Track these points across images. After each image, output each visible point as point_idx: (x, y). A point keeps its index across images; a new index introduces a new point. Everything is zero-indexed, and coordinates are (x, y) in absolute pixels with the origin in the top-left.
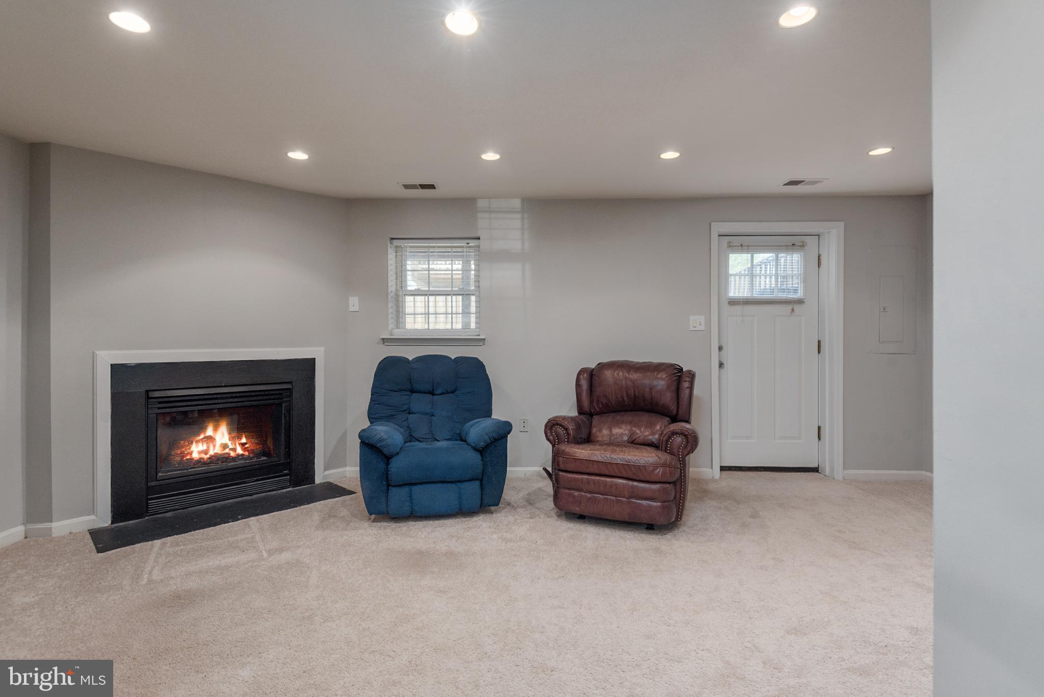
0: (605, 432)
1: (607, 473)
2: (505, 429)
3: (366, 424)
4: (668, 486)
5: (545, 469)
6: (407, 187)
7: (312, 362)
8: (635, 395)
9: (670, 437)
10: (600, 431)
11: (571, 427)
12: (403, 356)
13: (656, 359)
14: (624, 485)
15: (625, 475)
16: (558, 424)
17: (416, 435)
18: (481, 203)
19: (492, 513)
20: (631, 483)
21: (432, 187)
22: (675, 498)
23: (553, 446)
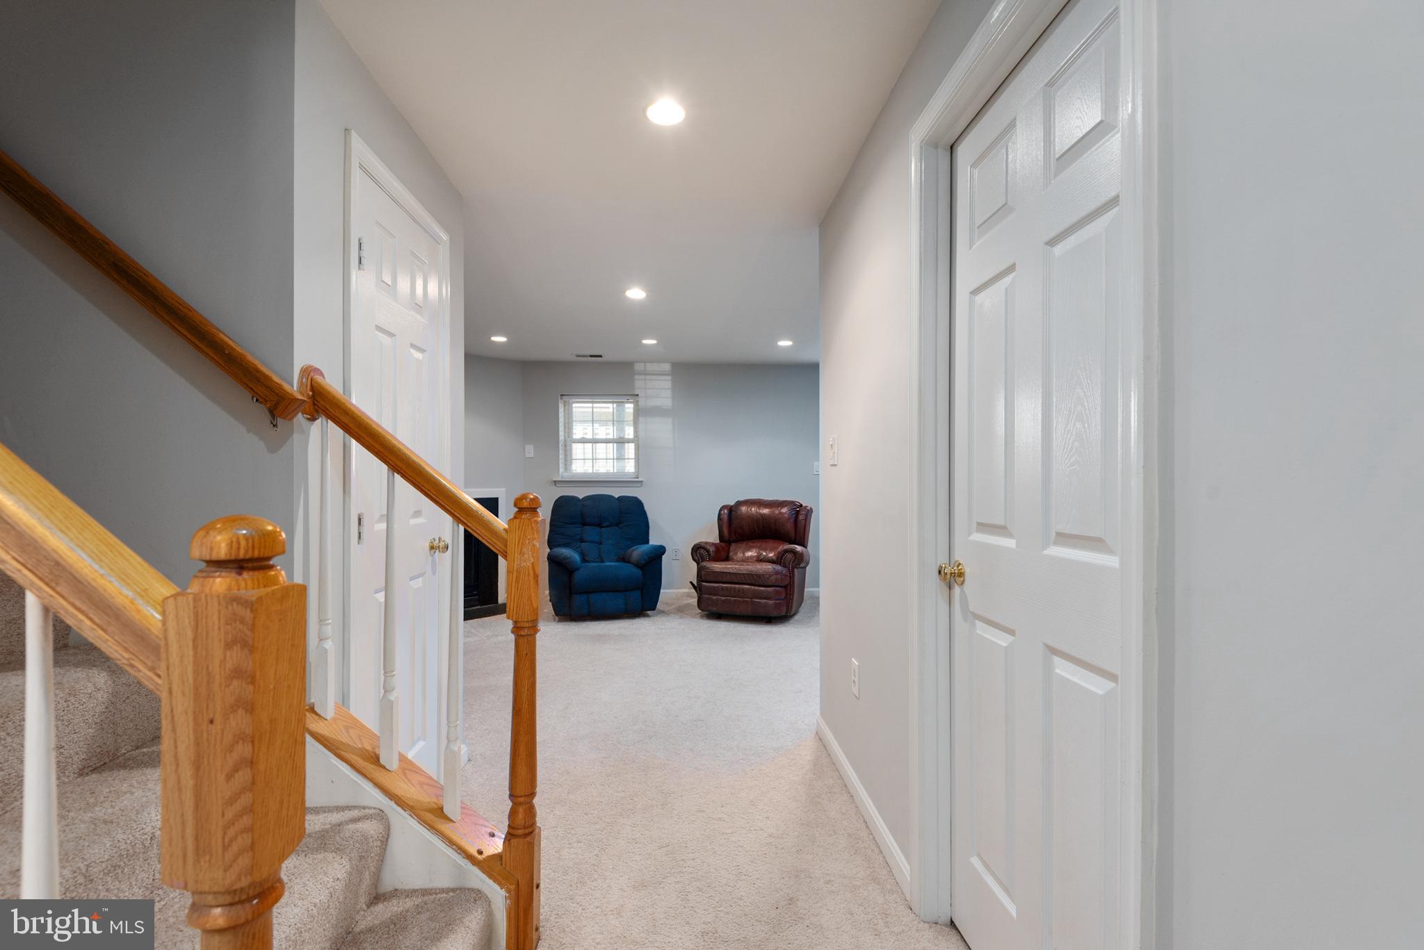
0: (740, 555)
1: (736, 581)
2: (661, 551)
3: (548, 550)
4: (779, 588)
5: (691, 583)
6: (578, 356)
7: (496, 500)
8: (763, 526)
9: (783, 555)
10: (736, 554)
11: (712, 549)
12: (576, 495)
13: (782, 499)
14: (748, 589)
15: (749, 582)
16: (701, 548)
17: (587, 558)
18: (639, 367)
19: (648, 616)
20: (753, 587)
21: (601, 356)
22: (786, 597)
23: (698, 564)
